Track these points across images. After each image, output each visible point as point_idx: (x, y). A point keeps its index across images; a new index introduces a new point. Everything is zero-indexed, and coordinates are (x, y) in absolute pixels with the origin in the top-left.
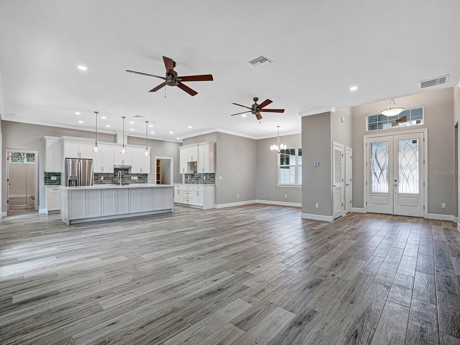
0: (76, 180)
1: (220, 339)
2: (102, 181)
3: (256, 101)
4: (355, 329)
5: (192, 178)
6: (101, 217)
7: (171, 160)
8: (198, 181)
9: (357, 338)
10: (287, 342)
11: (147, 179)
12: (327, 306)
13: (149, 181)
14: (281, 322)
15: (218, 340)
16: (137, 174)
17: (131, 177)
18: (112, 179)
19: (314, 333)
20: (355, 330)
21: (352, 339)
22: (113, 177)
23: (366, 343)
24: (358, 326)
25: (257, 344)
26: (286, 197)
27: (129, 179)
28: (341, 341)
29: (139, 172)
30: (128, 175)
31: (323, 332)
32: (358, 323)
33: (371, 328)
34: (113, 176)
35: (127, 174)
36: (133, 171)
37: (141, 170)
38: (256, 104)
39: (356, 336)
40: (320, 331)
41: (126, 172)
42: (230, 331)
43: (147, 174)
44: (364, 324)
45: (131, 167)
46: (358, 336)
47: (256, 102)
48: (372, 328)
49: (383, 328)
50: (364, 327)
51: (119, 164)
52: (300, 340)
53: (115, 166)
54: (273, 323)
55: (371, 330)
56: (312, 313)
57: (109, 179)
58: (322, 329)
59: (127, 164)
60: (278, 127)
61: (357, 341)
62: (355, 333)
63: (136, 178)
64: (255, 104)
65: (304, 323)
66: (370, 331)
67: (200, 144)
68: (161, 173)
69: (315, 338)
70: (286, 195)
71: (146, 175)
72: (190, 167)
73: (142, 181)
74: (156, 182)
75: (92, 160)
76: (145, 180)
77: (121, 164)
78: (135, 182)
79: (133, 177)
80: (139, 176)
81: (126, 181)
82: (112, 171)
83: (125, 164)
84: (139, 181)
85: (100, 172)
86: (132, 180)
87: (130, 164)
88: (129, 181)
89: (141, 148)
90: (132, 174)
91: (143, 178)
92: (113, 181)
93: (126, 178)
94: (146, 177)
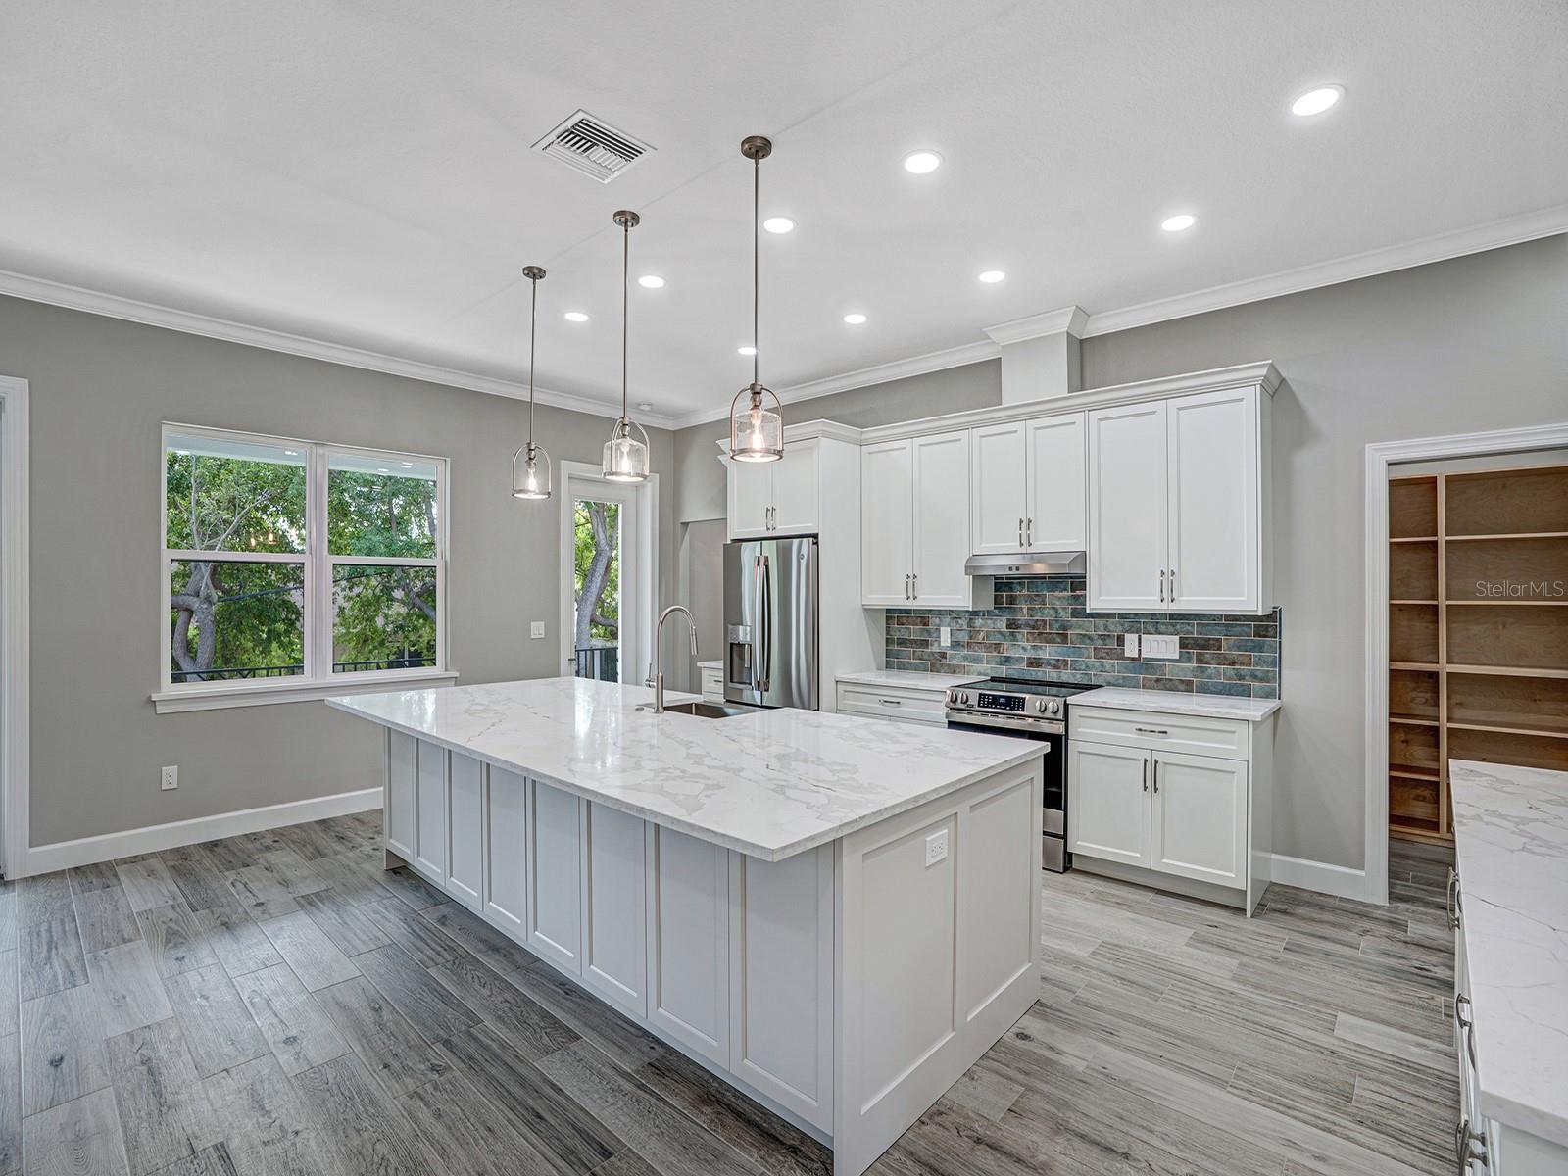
2: (943, 656)
11: (1277, 662)
17: (1119, 638)
18: (997, 647)
22: (1003, 634)
27: (1110, 653)
34: (993, 624)
36: (1099, 596)
43: (1262, 619)
51: (998, 546)
53: (973, 559)
57: (979, 647)
63: (1163, 647)
71: (1266, 627)
73: (1219, 672)
75: (816, 536)
76: (1250, 665)
77: (1013, 545)
78: (1158, 680)
79: (1140, 637)
80: (1192, 633)
81: (1087, 667)
82: (960, 596)
83: (1040, 545)
84: (1195, 677)
85: (900, 601)
86: (1133, 659)
87: (1074, 543)
88: (1108, 667)
89: (1166, 396)
90: (1132, 616)
91: (1229, 649)
92: (1004, 659)
93: (1088, 641)
94: (1266, 646)
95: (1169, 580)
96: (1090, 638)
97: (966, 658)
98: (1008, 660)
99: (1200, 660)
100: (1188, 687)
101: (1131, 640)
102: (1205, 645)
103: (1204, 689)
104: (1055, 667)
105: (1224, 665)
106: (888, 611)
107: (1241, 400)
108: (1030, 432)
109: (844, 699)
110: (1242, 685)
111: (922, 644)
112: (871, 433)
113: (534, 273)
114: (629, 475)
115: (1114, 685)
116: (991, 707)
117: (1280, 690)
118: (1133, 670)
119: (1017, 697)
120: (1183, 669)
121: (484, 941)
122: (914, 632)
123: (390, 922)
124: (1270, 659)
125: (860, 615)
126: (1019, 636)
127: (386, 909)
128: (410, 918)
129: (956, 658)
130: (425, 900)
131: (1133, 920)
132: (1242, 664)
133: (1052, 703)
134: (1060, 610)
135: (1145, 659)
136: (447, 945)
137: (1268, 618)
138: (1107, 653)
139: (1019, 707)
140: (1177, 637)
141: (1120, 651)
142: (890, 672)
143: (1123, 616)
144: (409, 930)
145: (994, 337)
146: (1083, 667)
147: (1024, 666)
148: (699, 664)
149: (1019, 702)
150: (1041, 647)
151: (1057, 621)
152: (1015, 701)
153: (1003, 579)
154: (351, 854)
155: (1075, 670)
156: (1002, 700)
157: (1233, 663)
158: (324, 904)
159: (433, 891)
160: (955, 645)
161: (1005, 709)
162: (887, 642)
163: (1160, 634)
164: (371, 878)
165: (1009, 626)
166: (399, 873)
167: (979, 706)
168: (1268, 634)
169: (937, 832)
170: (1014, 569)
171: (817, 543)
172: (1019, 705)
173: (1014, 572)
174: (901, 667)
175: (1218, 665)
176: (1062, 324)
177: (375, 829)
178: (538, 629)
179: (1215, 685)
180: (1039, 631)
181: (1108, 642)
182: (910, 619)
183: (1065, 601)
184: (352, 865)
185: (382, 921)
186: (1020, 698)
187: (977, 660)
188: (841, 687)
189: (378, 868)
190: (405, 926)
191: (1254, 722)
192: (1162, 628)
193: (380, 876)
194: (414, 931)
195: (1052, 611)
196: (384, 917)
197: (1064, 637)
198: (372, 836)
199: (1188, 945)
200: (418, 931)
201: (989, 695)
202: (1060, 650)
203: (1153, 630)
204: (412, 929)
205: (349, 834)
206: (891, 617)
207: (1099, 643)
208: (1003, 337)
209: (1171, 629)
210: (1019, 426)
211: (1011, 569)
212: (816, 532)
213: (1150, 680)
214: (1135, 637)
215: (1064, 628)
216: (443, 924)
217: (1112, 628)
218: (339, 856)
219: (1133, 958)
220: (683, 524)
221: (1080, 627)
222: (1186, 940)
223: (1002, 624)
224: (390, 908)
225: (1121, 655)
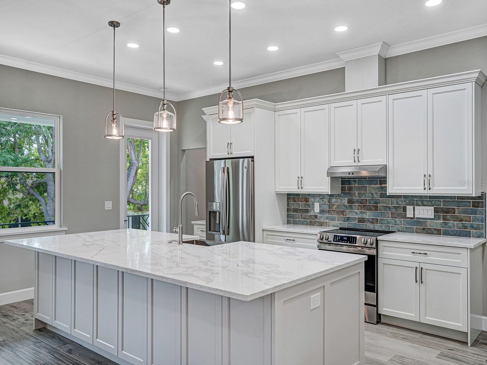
11: (484, 220)
17: (403, 208)
29: (420, 190)
30: (394, 201)
45: (386, 172)
51: (344, 163)
53: (327, 169)
59: (369, 162)
63: (425, 212)
73: (454, 225)
75: (252, 157)
76: (470, 221)
77: (351, 162)
78: (423, 229)
79: (414, 208)
80: (440, 205)
81: (388, 222)
82: (325, 187)
83: (364, 162)
84: (442, 227)
85: (294, 189)
86: (411, 218)
87: (380, 161)
88: (398, 222)
89: (427, 87)
90: (410, 197)
91: (459, 213)
92: (346, 219)
93: (388, 210)
94: (478, 212)
95: (428, 180)
96: (389, 208)
97: (327, 218)
98: (348, 219)
99: (444, 219)
100: (438, 232)
101: (409, 208)
102: (447, 211)
103: (447, 233)
104: (372, 222)
105: (457, 221)
106: (288, 195)
107: (465, 89)
108: (359, 105)
109: (267, 239)
110: (466, 231)
111: (305, 211)
112: (280, 105)
113: (114, 24)
114: (166, 129)
115: (401, 231)
116: (340, 242)
117: (485, 234)
118: (411, 224)
119: (352, 237)
120: (436, 223)
121: (93, 360)
122: (301, 205)
123: (42, 354)
124: (480, 218)
125: (274, 197)
126: (354, 207)
127: (39, 348)
128: (52, 352)
129: (323, 218)
130: (59, 343)
131: (410, 346)
132: (466, 221)
133: (370, 239)
134: (374, 194)
135: (417, 218)
136: (75, 362)
137: (479, 197)
138: (398, 216)
139: (353, 242)
140: (433, 207)
141: (404, 214)
142: (289, 225)
143: (406, 197)
144: (53, 357)
145: (342, 57)
146: (386, 222)
147: (356, 222)
148: (193, 222)
149: (354, 239)
150: (364, 213)
151: (373, 200)
152: (352, 239)
153: (345, 178)
154: (13, 323)
155: (382, 224)
156: (345, 238)
157: (461, 220)
158: (3, 347)
159: (62, 338)
160: (322, 211)
161: (347, 243)
162: (288, 211)
163: (424, 206)
164: (27, 334)
165: (349, 202)
166: (42, 331)
167: (334, 241)
168: (479, 206)
169: (316, 294)
170: (351, 174)
171: (253, 161)
172: (354, 240)
173: (351, 175)
174: (295, 223)
175: (454, 221)
176: (376, 50)
177: (24, 311)
178: (108, 205)
179: (452, 231)
180: (363, 205)
181: (398, 210)
182: (299, 199)
183: (377, 190)
184: (15, 328)
185: (38, 353)
186: (354, 237)
187: (333, 219)
188: (265, 233)
189: (30, 329)
190: (50, 355)
191: (470, 249)
192: (425, 203)
193: (32, 333)
194: (56, 357)
195: (370, 195)
196: (38, 352)
197: (376, 208)
198: (23, 314)
199: (437, 357)
200: (58, 356)
201: (339, 236)
202: (374, 214)
203: (421, 204)
204: (55, 356)
205: (9, 313)
206: (290, 198)
207: (394, 211)
208: (345, 57)
209: (430, 203)
210: (354, 102)
211: (349, 174)
212: (253, 155)
213: (419, 229)
214: (412, 207)
215: (376, 203)
216: (70, 353)
217: (400, 203)
218: (7, 325)
219: (410, 362)
220: (182, 150)
221: (384, 203)
222: (437, 355)
223: (345, 201)
224: (41, 348)
225: (405, 217)
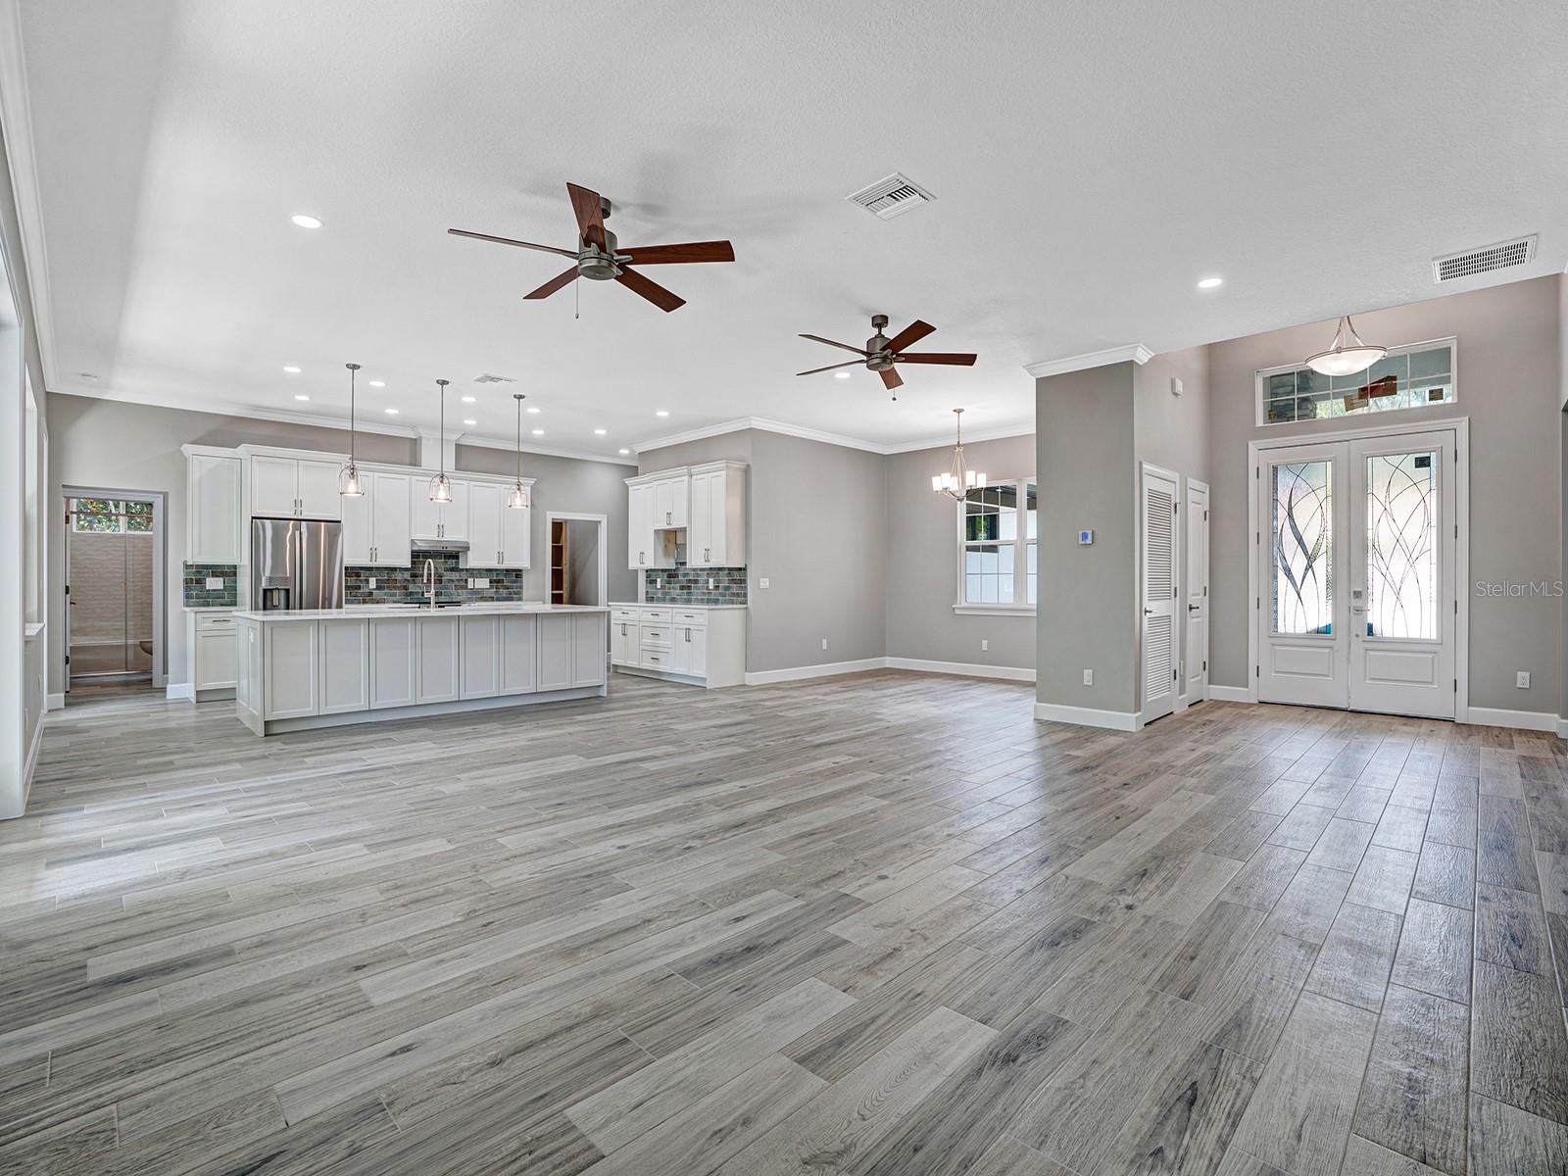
0: (287, 591)
1: (745, 1102)
2: (371, 594)
3: (880, 326)
4: (1189, 1078)
5: (669, 583)
6: (370, 711)
7: (600, 522)
8: (689, 594)
9: (1195, 1109)
10: (965, 1117)
11: (521, 587)
12: (1103, 1006)
13: (525, 593)
14: (946, 1054)
15: (739, 1107)
16: (487, 570)
17: (466, 580)
18: (406, 588)
19: (1053, 1090)
20: (1188, 1083)
21: (1177, 1111)
22: (408, 581)
23: (1223, 1122)
24: (1201, 1072)
25: (864, 1120)
26: (985, 647)
27: (462, 587)
28: (1142, 1117)
29: (494, 564)
30: (457, 574)
31: (1082, 1087)
32: (1201, 1061)
33: (1245, 1077)
34: (407, 575)
35: (455, 569)
36: (472, 561)
37: (501, 556)
38: (880, 336)
39: (1192, 1103)
40: (1073, 1082)
41: (451, 563)
42: (778, 1080)
43: (520, 570)
44: (1220, 1063)
45: (468, 548)
46: (1199, 1102)
47: (880, 331)
48: (1248, 1076)
49: (1285, 1078)
50: (1220, 1074)
51: (427, 536)
52: (1005, 1110)
53: (413, 542)
54: (922, 1056)
55: (1242, 1084)
56: (1052, 1027)
57: (394, 588)
58: (1080, 1077)
59: (453, 536)
60: (959, 411)
61: (1194, 1116)
62: (1190, 1092)
63: (483, 583)
64: (876, 337)
65: (1021, 1059)
66: (1238, 1086)
67: (695, 469)
68: (566, 567)
69: (1055, 1104)
70: (985, 642)
71: (518, 573)
72: (663, 546)
73: (504, 592)
74: (549, 598)
75: (339, 522)
76: (513, 589)
77: (434, 537)
78: (481, 597)
79: (475, 580)
80: (494, 577)
81: (451, 595)
82: (404, 560)
83: (447, 537)
84: (495, 594)
85: (353, 562)
86: (470, 590)
87: (465, 538)
88: (461, 593)
89: (500, 482)
90: (471, 570)
91: (506, 582)
92: (408, 593)
93: (451, 583)
94: (518, 582)
96: (453, 581)
97: (386, 594)
98: (411, 593)
99: (496, 588)
100: (492, 599)
101: (470, 580)
102: (498, 581)
103: (498, 600)
105: (504, 589)
110: (510, 596)
118: (472, 594)
120: (491, 592)
124: (519, 586)
126: (416, 582)
129: (380, 594)
132: (510, 588)
134: (437, 568)
135: (475, 589)
138: (460, 587)
140: (488, 579)
141: (466, 586)
143: (467, 570)
146: (449, 594)
151: (437, 573)
155: (445, 596)
157: (507, 588)
160: (379, 588)
165: (410, 577)
168: (519, 576)
171: (339, 527)
175: (502, 589)
179: (502, 597)
181: (460, 582)
183: (440, 564)
187: (395, 595)
197: (440, 582)
202: (438, 587)
203: (482, 576)
207: (456, 583)
209: (486, 576)
212: (339, 520)
213: (478, 597)
214: (473, 579)
215: (440, 577)
217: (466, 576)
221: (451, 575)
225: (466, 588)
